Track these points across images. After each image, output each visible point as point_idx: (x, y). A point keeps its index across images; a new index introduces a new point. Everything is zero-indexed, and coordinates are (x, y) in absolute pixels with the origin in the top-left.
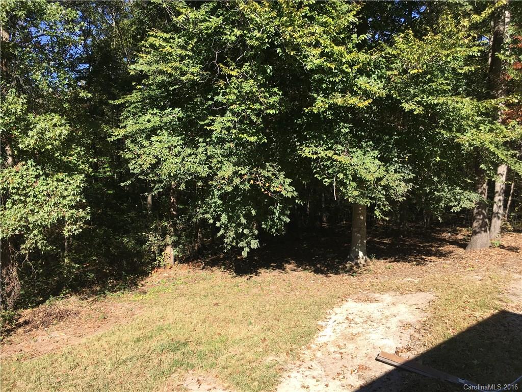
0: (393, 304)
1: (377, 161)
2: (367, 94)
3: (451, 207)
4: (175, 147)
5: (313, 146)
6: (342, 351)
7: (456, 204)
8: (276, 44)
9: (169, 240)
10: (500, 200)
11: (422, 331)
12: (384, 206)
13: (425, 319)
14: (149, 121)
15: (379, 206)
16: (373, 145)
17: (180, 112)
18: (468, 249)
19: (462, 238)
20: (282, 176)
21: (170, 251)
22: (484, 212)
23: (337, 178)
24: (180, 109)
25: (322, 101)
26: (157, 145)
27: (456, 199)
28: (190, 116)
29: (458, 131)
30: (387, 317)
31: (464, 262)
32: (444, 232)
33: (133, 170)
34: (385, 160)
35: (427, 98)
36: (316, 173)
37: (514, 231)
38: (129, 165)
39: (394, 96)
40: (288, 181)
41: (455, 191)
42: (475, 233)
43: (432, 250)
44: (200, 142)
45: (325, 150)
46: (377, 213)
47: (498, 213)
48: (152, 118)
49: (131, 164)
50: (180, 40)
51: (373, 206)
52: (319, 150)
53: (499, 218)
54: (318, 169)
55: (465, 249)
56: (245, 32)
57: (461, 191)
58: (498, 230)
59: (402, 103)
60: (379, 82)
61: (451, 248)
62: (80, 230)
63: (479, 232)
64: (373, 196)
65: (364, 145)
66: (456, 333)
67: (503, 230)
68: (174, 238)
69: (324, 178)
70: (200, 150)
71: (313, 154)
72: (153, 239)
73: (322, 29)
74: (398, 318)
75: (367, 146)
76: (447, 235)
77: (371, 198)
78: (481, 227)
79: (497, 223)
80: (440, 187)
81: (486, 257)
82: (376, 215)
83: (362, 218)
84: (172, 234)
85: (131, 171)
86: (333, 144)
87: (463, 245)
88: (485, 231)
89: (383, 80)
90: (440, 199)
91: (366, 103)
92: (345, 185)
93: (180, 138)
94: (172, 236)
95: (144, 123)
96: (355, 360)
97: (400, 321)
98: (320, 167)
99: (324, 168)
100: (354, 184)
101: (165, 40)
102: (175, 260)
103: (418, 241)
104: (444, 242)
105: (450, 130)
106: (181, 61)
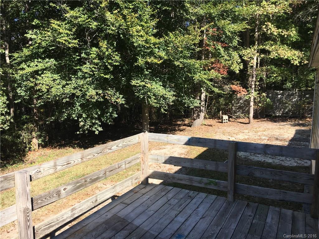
0: (172, 148)
1: (162, 87)
2: (161, 58)
3: (190, 106)
4: (57, 80)
5: (135, 80)
6: (160, 166)
7: (192, 105)
8: (120, 33)
9: (34, 134)
10: (203, 104)
11: (188, 155)
12: (165, 107)
13: (187, 151)
14: (37, 66)
15: (163, 107)
16: (159, 80)
17: (54, 61)
18: (192, 127)
19: (187, 123)
20: (118, 94)
21: (35, 141)
22: (198, 109)
23: (147, 94)
24: (54, 59)
25: (141, 60)
26: (46, 79)
27: (191, 103)
28: (61, 63)
29: (194, 74)
30: (172, 152)
31: (192, 132)
32: (178, 121)
33: (20, 93)
34: (164, 86)
35: (183, 60)
36: (136, 92)
37: (209, 118)
38: (17, 91)
39: (171, 59)
40: (121, 96)
41: (190, 99)
42: (194, 120)
43: (176, 129)
44: (73, 78)
45: (141, 82)
46: (162, 110)
47: (202, 110)
48: (38, 64)
49: (19, 90)
50: (66, 26)
51: (160, 107)
52: (139, 81)
53: (203, 112)
54: (137, 91)
55: (191, 127)
56: (99, 24)
57: (193, 100)
58: (203, 118)
59: (175, 62)
60: (163, 52)
61: (184, 127)
62: (8, 127)
63: (196, 119)
64: (160, 102)
65: (155, 80)
66: (201, 153)
67: (205, 118)
68: (39, 133)
69: (140, 95)
70: (73, 82)
71: (136, 84)
72: (24, 135)
73: (141, 27)
74: (177, 152)
75: (157, 80)
76: (179, 123)
77: (159, 104)
78: (197, 117)
79: (202, 115)
80: (184, 98)
81: (200, 129)
82: (162, 111)
83: (147, 115)
84: (36, 131)
85: (19, 94)
86: (144, 79)
87: (189, 125)
88: (199, 118)
89: (165, 51)
90: (185, 103)
91: (161, 62)
92: (150, 98)
93: (58, 75)
94: (36, 132)
95: (34, 67)
96: (166, 167)
97: (178, 153)
98: (137, 90)
99: (139, 90)
100: (154, 97)
101: (59, 26)
102: (39, 146)
103: (168, 126)
104: (180, 125)
105: (191, 73)
106: (67, 36)
